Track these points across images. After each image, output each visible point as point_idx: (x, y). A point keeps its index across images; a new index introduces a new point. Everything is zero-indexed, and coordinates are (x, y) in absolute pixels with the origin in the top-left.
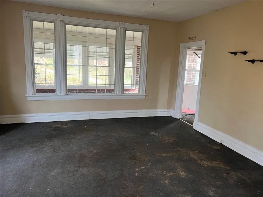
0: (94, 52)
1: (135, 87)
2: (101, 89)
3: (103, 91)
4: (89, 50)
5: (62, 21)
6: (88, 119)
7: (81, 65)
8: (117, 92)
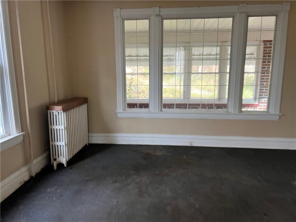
0: (200, 55)
1: (259, 100)
2: (206, 103)
3: (210, 106)
4: (193, 53)
5: (158, 15)
6: (189, 145)
7: (182, 72)
8: (231, 109)
